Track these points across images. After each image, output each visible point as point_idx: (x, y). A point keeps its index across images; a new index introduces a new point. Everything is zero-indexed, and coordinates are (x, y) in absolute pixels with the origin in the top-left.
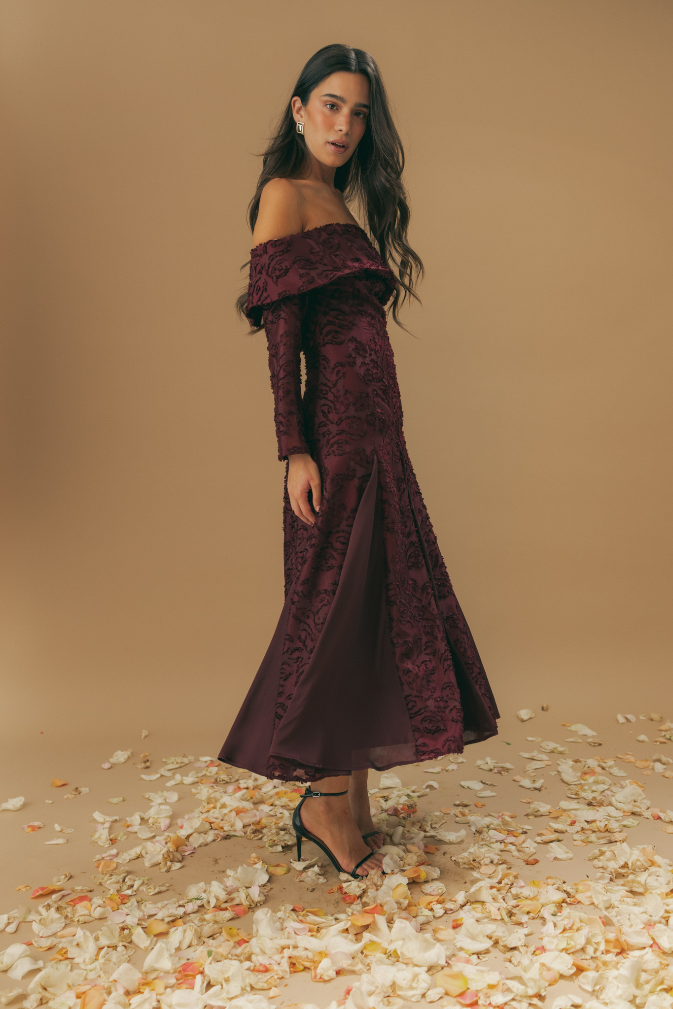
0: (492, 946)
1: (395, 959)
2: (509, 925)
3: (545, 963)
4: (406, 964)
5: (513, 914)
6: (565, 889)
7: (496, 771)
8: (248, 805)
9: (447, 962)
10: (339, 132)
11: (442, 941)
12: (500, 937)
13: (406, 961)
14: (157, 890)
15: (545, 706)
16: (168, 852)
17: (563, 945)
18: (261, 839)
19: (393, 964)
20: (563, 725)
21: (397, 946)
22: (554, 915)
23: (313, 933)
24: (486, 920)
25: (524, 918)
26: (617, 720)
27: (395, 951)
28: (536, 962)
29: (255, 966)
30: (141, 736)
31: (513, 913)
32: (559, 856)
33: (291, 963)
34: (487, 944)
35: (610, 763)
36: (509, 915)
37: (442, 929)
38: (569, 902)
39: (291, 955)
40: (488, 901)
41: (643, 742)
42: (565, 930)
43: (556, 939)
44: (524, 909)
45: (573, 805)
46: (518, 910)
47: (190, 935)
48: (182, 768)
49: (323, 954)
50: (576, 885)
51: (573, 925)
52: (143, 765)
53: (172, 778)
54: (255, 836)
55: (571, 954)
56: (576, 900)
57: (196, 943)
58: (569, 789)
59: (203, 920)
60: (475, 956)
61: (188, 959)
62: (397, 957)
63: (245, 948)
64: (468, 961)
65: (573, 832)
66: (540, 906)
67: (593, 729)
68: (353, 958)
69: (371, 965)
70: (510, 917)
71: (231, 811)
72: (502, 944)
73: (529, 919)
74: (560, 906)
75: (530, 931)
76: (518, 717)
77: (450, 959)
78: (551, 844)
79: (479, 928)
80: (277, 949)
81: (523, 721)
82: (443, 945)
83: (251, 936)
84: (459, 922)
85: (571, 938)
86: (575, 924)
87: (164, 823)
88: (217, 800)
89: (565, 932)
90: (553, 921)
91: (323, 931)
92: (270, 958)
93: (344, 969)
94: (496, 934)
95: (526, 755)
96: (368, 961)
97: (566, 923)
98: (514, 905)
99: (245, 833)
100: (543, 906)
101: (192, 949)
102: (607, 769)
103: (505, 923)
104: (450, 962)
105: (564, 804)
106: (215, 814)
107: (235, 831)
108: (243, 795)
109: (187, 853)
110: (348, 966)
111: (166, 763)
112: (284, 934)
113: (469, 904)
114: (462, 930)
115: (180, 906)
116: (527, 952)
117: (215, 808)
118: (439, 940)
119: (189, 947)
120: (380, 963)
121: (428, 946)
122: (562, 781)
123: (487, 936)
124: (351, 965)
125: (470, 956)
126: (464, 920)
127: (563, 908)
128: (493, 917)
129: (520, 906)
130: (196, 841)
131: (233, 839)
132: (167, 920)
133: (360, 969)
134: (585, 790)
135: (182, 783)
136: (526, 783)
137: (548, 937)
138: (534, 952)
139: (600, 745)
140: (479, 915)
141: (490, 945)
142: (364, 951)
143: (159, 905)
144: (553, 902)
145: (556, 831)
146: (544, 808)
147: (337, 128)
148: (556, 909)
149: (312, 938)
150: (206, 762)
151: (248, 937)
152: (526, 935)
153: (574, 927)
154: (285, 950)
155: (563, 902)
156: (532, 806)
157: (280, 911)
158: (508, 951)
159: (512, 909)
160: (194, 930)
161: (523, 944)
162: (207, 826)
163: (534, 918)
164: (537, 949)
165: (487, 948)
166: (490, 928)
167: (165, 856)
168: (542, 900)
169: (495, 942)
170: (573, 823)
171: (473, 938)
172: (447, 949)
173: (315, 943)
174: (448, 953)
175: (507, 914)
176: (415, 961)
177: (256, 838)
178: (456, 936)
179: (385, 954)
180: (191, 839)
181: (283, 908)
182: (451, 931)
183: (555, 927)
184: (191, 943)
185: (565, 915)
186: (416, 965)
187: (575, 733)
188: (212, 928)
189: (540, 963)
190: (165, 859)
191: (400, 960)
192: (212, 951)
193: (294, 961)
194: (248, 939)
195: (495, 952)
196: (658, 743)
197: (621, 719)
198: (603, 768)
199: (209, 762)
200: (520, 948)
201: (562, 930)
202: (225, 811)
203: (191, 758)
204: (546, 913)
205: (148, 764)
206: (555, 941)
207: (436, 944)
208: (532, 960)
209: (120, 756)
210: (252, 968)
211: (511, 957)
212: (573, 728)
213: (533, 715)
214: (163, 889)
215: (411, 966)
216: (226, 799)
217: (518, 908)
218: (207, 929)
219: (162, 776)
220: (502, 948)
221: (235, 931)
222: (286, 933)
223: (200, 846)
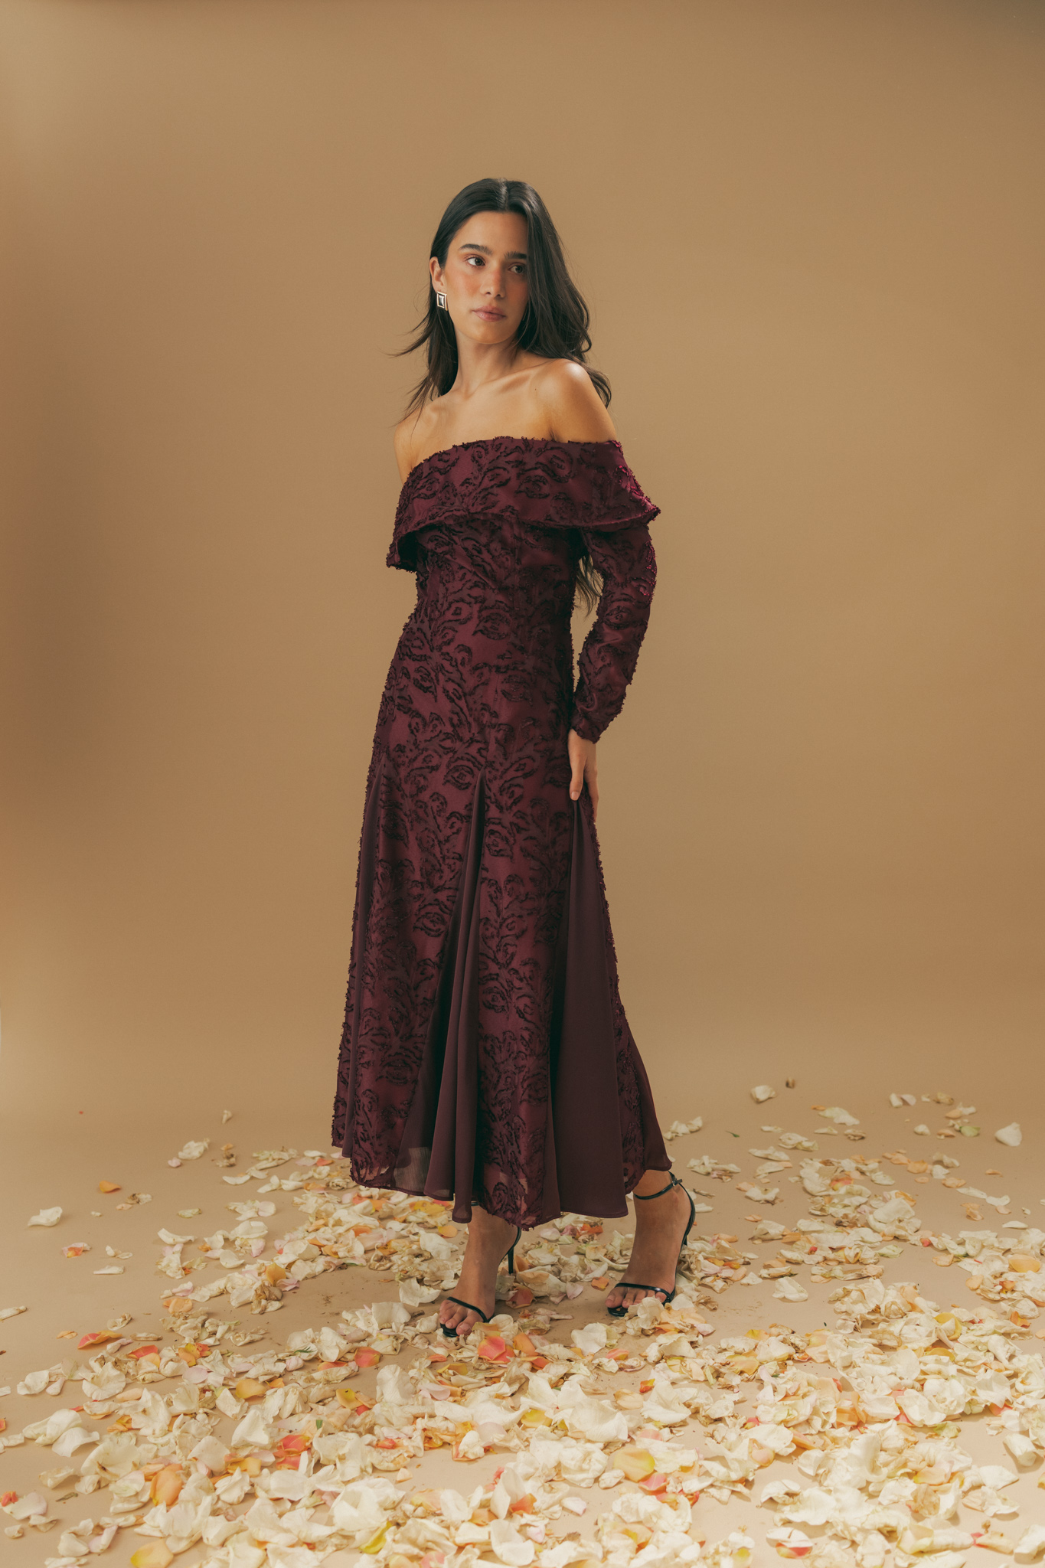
0: (690, 1416)
1: (563, 1433)
2: (715, 1388)
3: (757, 1439)
4: (577, 1439)
5: (721, 1375)
6: (792, 1341)
7: (715, 1175)
8: (371, 1221)
9: (629, 1437)
10: (488, 295)
11: (626, 1409)
12: (702, 1405)
13: (575, 1435)
14: (248, 1339)
15: (790, 1080)
16: (263, 1286)
17: (783, 1416)
18: (389, 1268)
19: (559, 1439)
20: (815, 1109)
21: (564, 1415)
22: (775, 1376)
23: (456, 1398)
24: (686, 1382)
25: (736, 1380)
26: (890, 1102)
27: (563, 1422)
28: (746, 1437)
29: (379, 1440)
30: (222, 1118)
31: (721, 1373)
32: (790, 1297)
33: (426, 1437)
34: (685, 1413)
35: (873, 1165)
36: (715, 1375)
37: (627, 1394)
38: (796, 1359)
39: (426, 1427)
40: (689, 1355)
41: (922, 1134)
42: (786, 1396)
43: (774, 1408)
44: (736, 1367)
45: (815, 1225)
46: (728, 1369)
47: (293, 1400)
48: (281, 1167)
49: (468, 1426)
50: (808, 1335)
51: (798, 1390)
52: (226, 1162)
53: (266, 1181)
54: (380, 1266)
55: (792, 1428)
56: (806, 1357)
57: (301, 1409)
58: (813, 1202)
59: (311, 1380)
60: (667, 1430)
61: (291, 1432)
62: (565, 1429)
63: (366, 1416)
64: (657, 1436)
65: (812, 1262)
66: (758, 1364)
67: (854, 1115)
68: (507, 1431)
69: (531, 1440)
70: (718, 1377)
71: (348, 1230)
72: (704, 1414)
73: (742, 1381)
74: (783, 1364)
75: (742, 1396)
76: (752, 1096)
77: (634, 1433)
78: (781, 1280)
79: (676, 1392)
80: (408, 1419)
81: (758, 1102)
82: (624, 1414)
83: (374, 1401)
84: (649, 1385)
85: (793, 1407)
86: (801, 1388)
87: (256, 1246)
88: (329, 1215)
89: (787, 1398)
90: (772, 1384)
91: (468, 1394)
92: (398, 1430)
93: (495, 1444)
94: (696, 1401)
95: (759, 1153)
96: (527, 1434)
97: (790, 1387)
98: (724, 1362)
99: (367, 1261)
100: (761, 1364)
101: (295, 1418)
102: (868, 1174)
103: (710, 1386)
104: (633, 1436)
105: (804, 1224)
106: (325, 1235)
107: (353, 1258)
108: (365, 1208)
109: (288, 1289)
110: (501, 1441)
111: (257, 1160)
112: (417, 1399)
113: (664, 1360)
114: (653, 1394)
115: (279, 1360)
116: (735, 1425)
117: (326, 1225)
118: (620, 1408)
119: (292, 1415)
120: (542, 1437)
121: (605, 1416)
122: (805, 1190)
123: (684, 1404)
124: (504, 1440)
125: (661, 1429)
126: (655, 1382)
127: (788, 1367)
128: (694, 1378)
129: (731, 1364)
130: (301, 1271)
131: (350, 1269)
132: (262, 1379)
133: (516, 1446)
134: (834, 1205)
135: (280, 1189)
136: (755, 1193)
137: (764, 1405)
138: (745, 1424)
139: (863, 1138)
140: (676, 1375)
141: (687, 1415)
142: (523, 1422)
143: (252, 1359)
144: (775, 1359)
145: (789, 1262)
146: (775, 1229)
147: (483, 290)
148: (778, 1368)
149: (455, 1406)
150: (314, 1158)
151: (370, 1402)
152: (736, 1403)
153: (799, 1392)
154: (418, 1420)
155: (788, 1359)
156: (760, 1226)
157: (413, 1368)
158: (711, 1423)
159: (720, 1368)
160: (298, 1393)
161: (730, 1415)
162: (316, 1250)
163: (749, 1380)
164: (749, 1421)
165: (683, 1418)
166: (689, 1392)
167: (259, 1292)
168: (761, 1355)
169: (694, 1411)
170: (813, 1251)
171: (666, 1405)
172: (630, 1420)
173: (457, 1412)
174: (632, 1425)
175: (712, 1374)
176: (588, 1436)
177: (382, 1268)
178: (644, 1402)
179: (550, 1426)
180: (293, 1269)
181: (417, 1364)
182: (638, 1396)
183: (774, 1391)
184: (294, 1409)
185: (788, 1377)
186: (589, 1441)
187: (829, 1121)
188: (323, 1390)
189: (750, 1439)
190: (258, 1296)
191: (569, 1434)
192: (321, 1421)
193: (430, 1435)
194: (370, 1405)
195: (694, 1425)
196: (943, 1137)
197: (895, 1101)
198: (863, 1173)
199: (317, 1159)
200: (727, 1418)
201: (783, 1397)
202: (340, 1230)
203: (293, 1152)
204: (764, 1374)
205: (233, 1160)
206: (773, 1410)
207: (616, 1413)
208: (740, 1435)
209: (194, 1149)
210: (375, 1443)
211: (714, 1431)
212: (828, 1113)
213: (774, 1093)
214: (256, 1337)
215: (582, 1441)
216: (341, 1213)
217: (728, 1366)
218: (316, 1392)
219: (252, 1178)
220: (704, 1418)
221: (352, 1395)
222: (420, 1398)
223: (306, 1278)
